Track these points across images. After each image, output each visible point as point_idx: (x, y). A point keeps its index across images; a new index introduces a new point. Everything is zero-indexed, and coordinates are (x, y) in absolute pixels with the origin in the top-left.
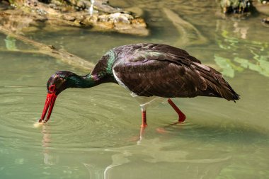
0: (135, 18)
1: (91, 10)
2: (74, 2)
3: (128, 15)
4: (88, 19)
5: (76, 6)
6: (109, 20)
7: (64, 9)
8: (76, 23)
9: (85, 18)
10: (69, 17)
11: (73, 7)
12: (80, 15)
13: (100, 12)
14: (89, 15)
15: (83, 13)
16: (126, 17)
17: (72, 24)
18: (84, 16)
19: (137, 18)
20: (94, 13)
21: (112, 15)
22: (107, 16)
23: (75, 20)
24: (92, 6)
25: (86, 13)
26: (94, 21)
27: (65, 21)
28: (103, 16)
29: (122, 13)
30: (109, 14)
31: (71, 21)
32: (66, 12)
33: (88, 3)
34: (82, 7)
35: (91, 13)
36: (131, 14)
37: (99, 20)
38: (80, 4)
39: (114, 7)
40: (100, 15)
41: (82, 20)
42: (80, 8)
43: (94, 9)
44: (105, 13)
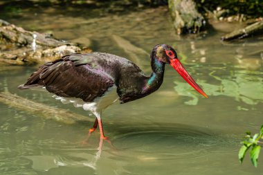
0: (82, 50)
1: (34, 45)
2: (14, 39)
3: (75, 47)
4: (31, 55)
5: (16, 42)
6: (54, 54)
7: (4, 47)
8: (19, 61)
9: (28, 54)
10: (10, 56)
11: (14, 44)
12: (22, 53)
13: (44, 46)
14: (33, 50)
15: (26, 50)
16: (72, 49)
17: (15, 62)
18: (26, 53)
19: (85, 49)
20: (37, 49)
21: (57, 49)
22: (52, 50)
23: (17, 58)
24: (34, 40)
25: (28, 50)
26: (39, 57)
27: (6, 60)
28: (48, 51)
29: (68, 45)
30: (54, 47)
31: (13, 59)
32: (7, 50)
33: (30, 38)
34: (23, 43)
35: (34, 49)
36: (78, 45)
37: (43, 55)
38: (21, 40)
39: (58, 40)
40: (44, 50)
41: (25, 58)
42: (21, 44)
43: (37, 44)
44: (50, 47)
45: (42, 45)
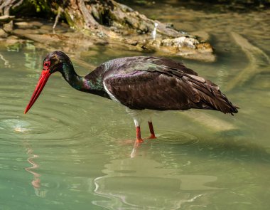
0: (200, 43)
1: (154, 33)
2: (136, 25)
3: (193, 40)
4: (151, 43)
5: (138, 29)
6: (173, 44)
7: (126, 32)
8: (139, 47)
9: (147, 41)
10: (131, 41)
11: (135, 31)
12: (142, 39)
13: (164, 36)
14: (152, 39)
15: (146, 37)
16: (191, 42)
17: (135, 48)
18: (146, 40)
19: (203, 43)
20: (157, 37)
21: (176, 40)
22: (171, 40)
23: (137, 44)
24: (155, 29)
25: (149, 37)
26: (157, 46)
27: (127, 45)
28: (167, 41)
29: (187, 37)
30: (174, 38)
31: (133, 45)
32: (128, 35)
33: (151, 26)
34: (144, 30)
35: (154, 37)
36: (197, 38)
37: (162, 44)
38: (142, 27)
39: (178, 31)
40: (163, 39)
41: (144, 45)
42: (142, 31)
43: (158, 33)
44: (169, 37)
45: (162, 34)
